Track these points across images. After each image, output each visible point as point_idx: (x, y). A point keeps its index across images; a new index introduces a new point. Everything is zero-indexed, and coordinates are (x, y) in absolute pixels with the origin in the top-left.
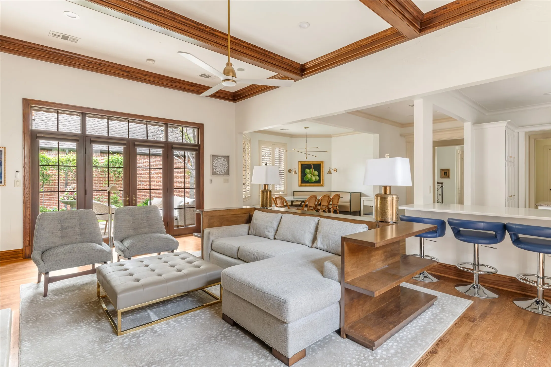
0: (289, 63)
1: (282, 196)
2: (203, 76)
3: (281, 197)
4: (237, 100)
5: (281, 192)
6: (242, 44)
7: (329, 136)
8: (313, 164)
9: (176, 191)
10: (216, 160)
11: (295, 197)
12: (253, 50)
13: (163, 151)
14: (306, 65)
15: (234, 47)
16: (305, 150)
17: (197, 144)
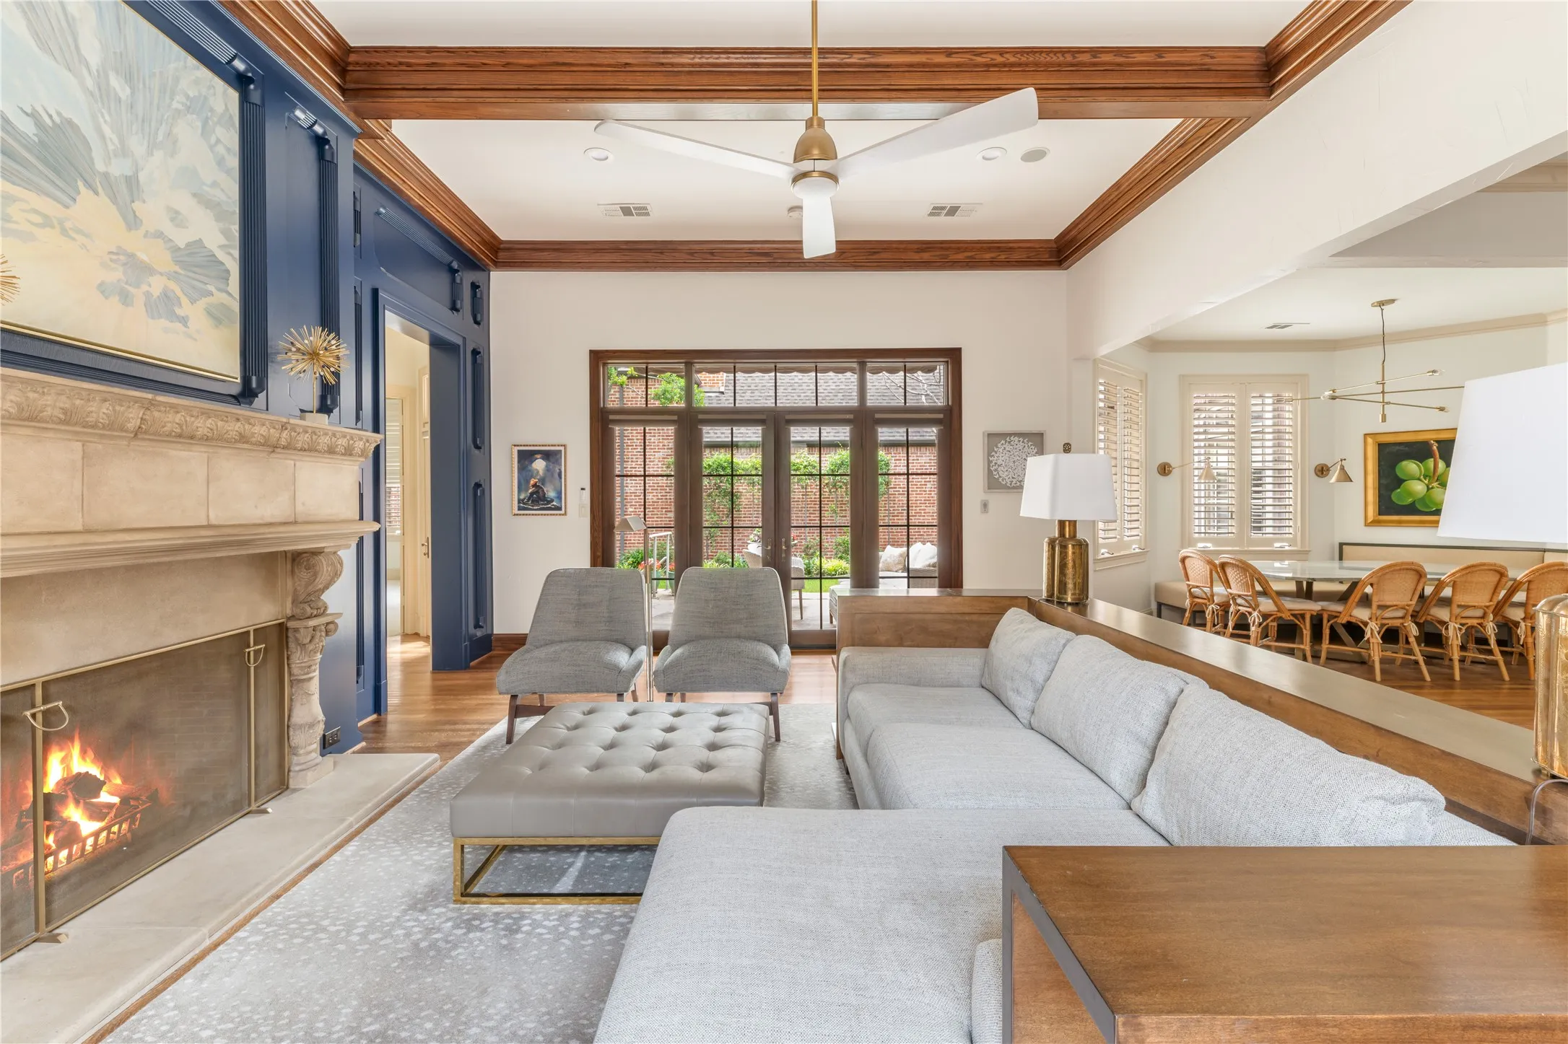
0: (1198, 60)
1: (1243, 558)
2: (939, 214)
3: (1241, 561)
4: (1067, 258)
5: (1277, 545)
6: (979, 59)
7: (1539, 320)
8: (1437, 442)
9: (883, 534)
10: (999, 445)
11: (1346, 563)
12: (1027, 65)
13: (851, 431)
14: (1283, 42)
15: (950, 82)
16: (1380, 388)
17: (945, 406)
